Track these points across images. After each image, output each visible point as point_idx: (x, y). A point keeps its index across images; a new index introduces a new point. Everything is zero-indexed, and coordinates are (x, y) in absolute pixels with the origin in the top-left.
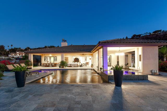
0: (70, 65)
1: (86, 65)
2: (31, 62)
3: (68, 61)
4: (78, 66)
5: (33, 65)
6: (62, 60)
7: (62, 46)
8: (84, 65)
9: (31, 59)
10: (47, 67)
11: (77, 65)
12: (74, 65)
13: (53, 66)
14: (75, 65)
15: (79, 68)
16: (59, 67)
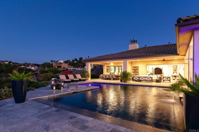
0: (138, 78)
1: (169, 79)
2: (88, 73)
3: (138, 72)
4: (152, 81)
5: (90, 76)
6: (125, 70)
7: (130, 49)
8: (165, 79)
9: (88, 69)
10: (108, 80)
11: (150, 79)
12: (144, 79)
13: (114, 79)
14: (146, 79)
15: (154, 84)
16: (119, 81)
